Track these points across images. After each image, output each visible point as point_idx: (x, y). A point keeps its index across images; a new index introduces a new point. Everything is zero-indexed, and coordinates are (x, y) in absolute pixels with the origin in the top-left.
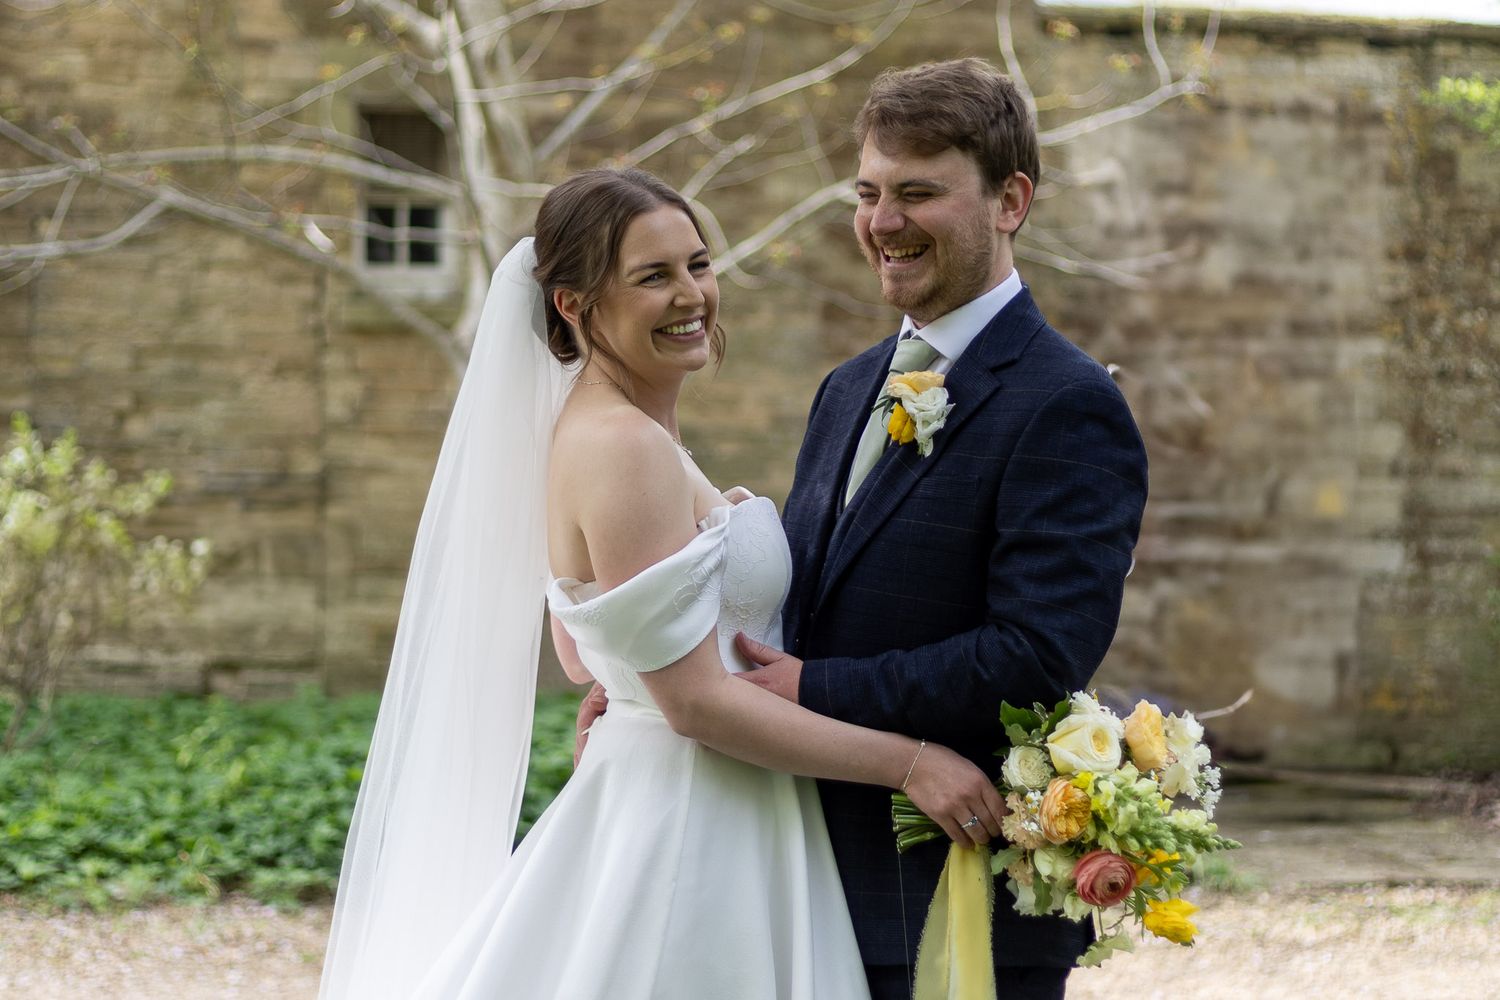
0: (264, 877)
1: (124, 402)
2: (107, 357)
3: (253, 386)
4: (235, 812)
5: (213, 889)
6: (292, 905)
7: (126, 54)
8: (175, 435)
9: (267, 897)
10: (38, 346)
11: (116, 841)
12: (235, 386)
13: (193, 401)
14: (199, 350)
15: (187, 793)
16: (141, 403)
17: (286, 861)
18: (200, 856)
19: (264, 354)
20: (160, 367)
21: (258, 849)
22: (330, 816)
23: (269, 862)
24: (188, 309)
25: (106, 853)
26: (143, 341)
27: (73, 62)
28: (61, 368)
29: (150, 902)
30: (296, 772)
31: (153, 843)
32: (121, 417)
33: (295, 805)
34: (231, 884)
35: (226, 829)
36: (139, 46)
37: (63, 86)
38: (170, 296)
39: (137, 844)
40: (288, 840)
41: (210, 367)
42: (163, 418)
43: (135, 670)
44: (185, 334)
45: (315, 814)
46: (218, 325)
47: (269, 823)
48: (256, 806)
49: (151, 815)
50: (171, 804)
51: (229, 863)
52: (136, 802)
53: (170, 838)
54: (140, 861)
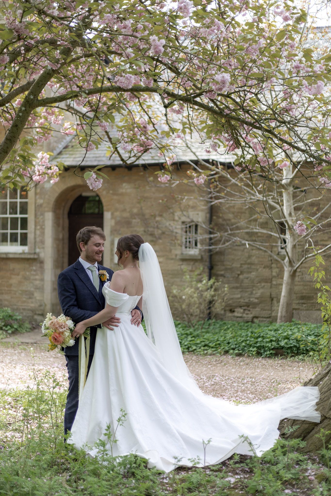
0: (231, 352)
1: (239, 273)
2: (236, 265)
3: (260, 270)
4: (230, 341)
5: (222, 353)
6: (234, 356)
7: (240, 214)
9: (231, 354)
10: (225, 263)
11: (210, 344)
12: (257, 270)
13: (250, 272)
14: (251, 264)
15: (225, 337)
16: (242, 273)
17: (236, 349)
18: (222, 348)
19: (262, 264)
20: (245, 266)
21: (232, 347)
22: (245, 342)
23: (233, 349)
24: (250, 257)
25: (208, 346)
26: (242, 262)
27: (231, 216)
28: (229, 267)
29: (211, 355)
30: (243, 335)
31: (216, 345)
32: (239, 275)
33: (240, 340)
34: (226, 352)
35: (228, 343)
36: (242, 213)
37: (229, 220)
38: (247, 255)
41: (253, 267)
42: (245, 275)
43: (241, 317)
44: (249, 261)
45: (242, 342)
46: (254, 259)
47: (236, 343)
48: (235, 339)
49: (218, 340)
50: (222, 339)
51: (227, 348)
52: (216, 339)
53: (219, 344)
54: (212, 348)
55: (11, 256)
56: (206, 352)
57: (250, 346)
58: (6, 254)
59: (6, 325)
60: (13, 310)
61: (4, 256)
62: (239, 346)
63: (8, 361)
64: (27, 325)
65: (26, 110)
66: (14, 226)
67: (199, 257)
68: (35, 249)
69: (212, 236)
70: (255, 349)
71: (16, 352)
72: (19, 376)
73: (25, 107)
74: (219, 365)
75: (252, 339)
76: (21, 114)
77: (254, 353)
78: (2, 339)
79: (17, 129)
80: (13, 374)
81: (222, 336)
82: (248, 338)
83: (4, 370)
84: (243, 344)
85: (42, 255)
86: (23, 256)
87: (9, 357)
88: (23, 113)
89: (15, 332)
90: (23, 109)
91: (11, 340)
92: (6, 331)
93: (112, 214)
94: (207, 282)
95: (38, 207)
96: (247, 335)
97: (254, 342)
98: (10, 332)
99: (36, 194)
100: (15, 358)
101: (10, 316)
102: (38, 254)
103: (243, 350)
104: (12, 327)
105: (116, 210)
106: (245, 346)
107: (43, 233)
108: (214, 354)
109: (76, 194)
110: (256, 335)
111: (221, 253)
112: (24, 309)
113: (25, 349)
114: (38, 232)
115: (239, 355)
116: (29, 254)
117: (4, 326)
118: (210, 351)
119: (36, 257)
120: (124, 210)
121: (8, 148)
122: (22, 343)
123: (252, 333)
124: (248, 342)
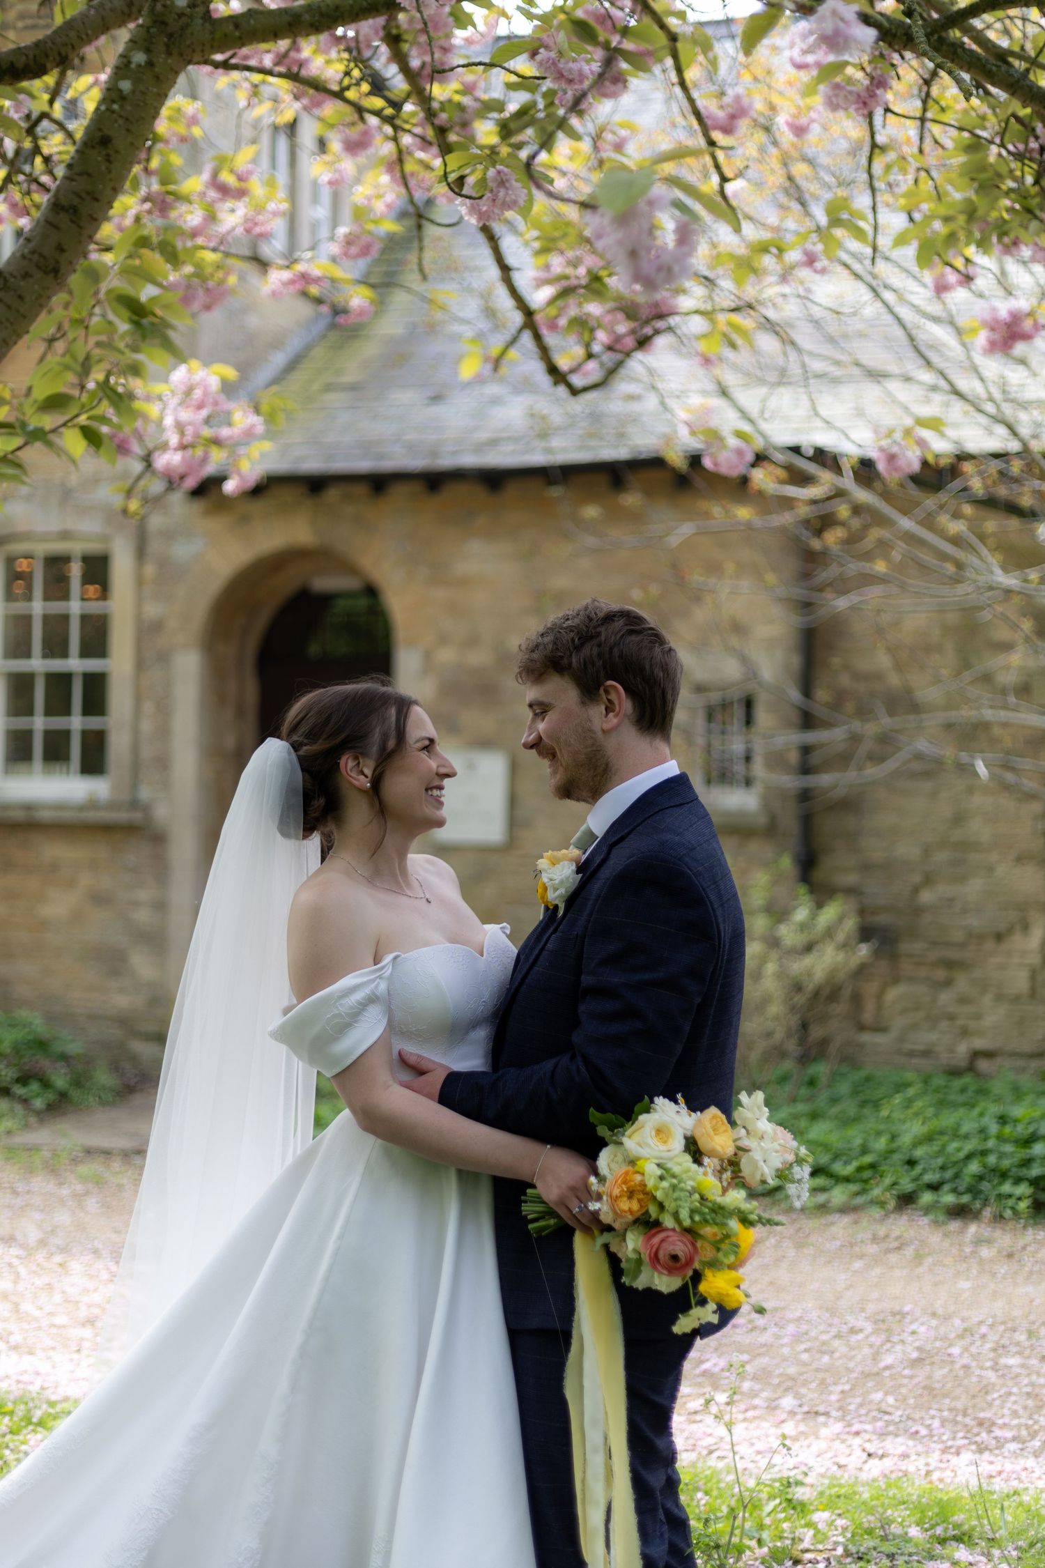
0: (927, 1198)
1: (918, 879)
2: (907, 850)
3: (1001, 870)
4: (919, 1153)
5: (892, 1204)
6: (941, 1218)
7: (920, 654)
8: (951, 900)
9: (927, 1210)
11: (837, 1166)
12: (990, 869)
13: (962, 879)
14: (966, 846)
15: (893, 1137)
16: (928, 880)
17: (946, 1187)
18: (888, 1181)
19: (1009, 848)
20: (943, 856)
21: (929, 1177)
22: (981, 1159)
23: (934, 1187)
24: (959, 819)
25: (830, 1175)
26: (931, 839)
27: (883, 660)
29: (844, 1210)
30: (966, 1128)
31: (860, 1169)
32: (916, 890)
33: (959, 1150)
34: (906, 1200)
35: (911, 1163)
36: (928, 649)
37: (880, 677)
38: (947, 810)
39: (848, 1170)
40: (949, 1174)
41: (974, 857)
42: (945, 889)
44: (957, 835)
45: (969, 1157)
46: (979, 830)
47: (940, 1161)
48: (935, 1148)
49: (864, 1150)
50: (881, 1144)
51: (907, 1185)
52: (858, 1141)
53: (873, 1166)
54: (847, 1180)
55: (45, 815)
56: (821, 1198)
57: (1004, 1175)
58: (29, 807)
59: (23, 1080)
60: (51, 1018)
61: (19, 815)
62: (957, 1176)
63: (33, 1235)
64: (103, 1077)
65: (150, 64)
66: (58, 703)
67: (762, 820)
68: (135, 785)
69: (811, 737)
70: (1023, 1189)
71: (65, 1192)
72: (83, 1313)
73: (148, 51)
74: (893, 1258)
75: (1008, 1148)
76: (126, 85)
77: (1023, 1205)
78: (9, 1133)
79: (108, 159)
80: (58, 1298)
81: (879, 1134)
82: (991, 1143)
83: (17, 1278)
84: (974, 1167)
85: (161, 812)
86: (92, 816)
87: (37, 1216)
88: (136, 81)
89: (59, 1105)
90: (139, 58)
91: (42, 1136)
92: (25, 1101)
93: (428, 656)
94: (813, 916)
95: (147, 631)
96: (983, 1131)
97: (1015, 1160)
98: (38, 1103)
99: (140, 581)
100: (63, 1217)
101: (41, 1045)
102: (146, 809)
103: (973, 1191)
104: (46, 1084)
105: (443, 640)
106: (980, 1178)
107: (164, 731)
108: (855, 1209)
109: (286, 584)
110: (1020, 1128)
111: (849, 805)
112: (92, 1017)
113: (99, 1182)
114: (147, 726)
115: (960, 1212)
116: (112, 805)
117: (18, 1081)
118: (839, 1195)
119: (137, 816)
120: (472, 642)
121: (60, 249)
122: (89, 1152)
123: (1003, 1120)
124: (992, 1160)
